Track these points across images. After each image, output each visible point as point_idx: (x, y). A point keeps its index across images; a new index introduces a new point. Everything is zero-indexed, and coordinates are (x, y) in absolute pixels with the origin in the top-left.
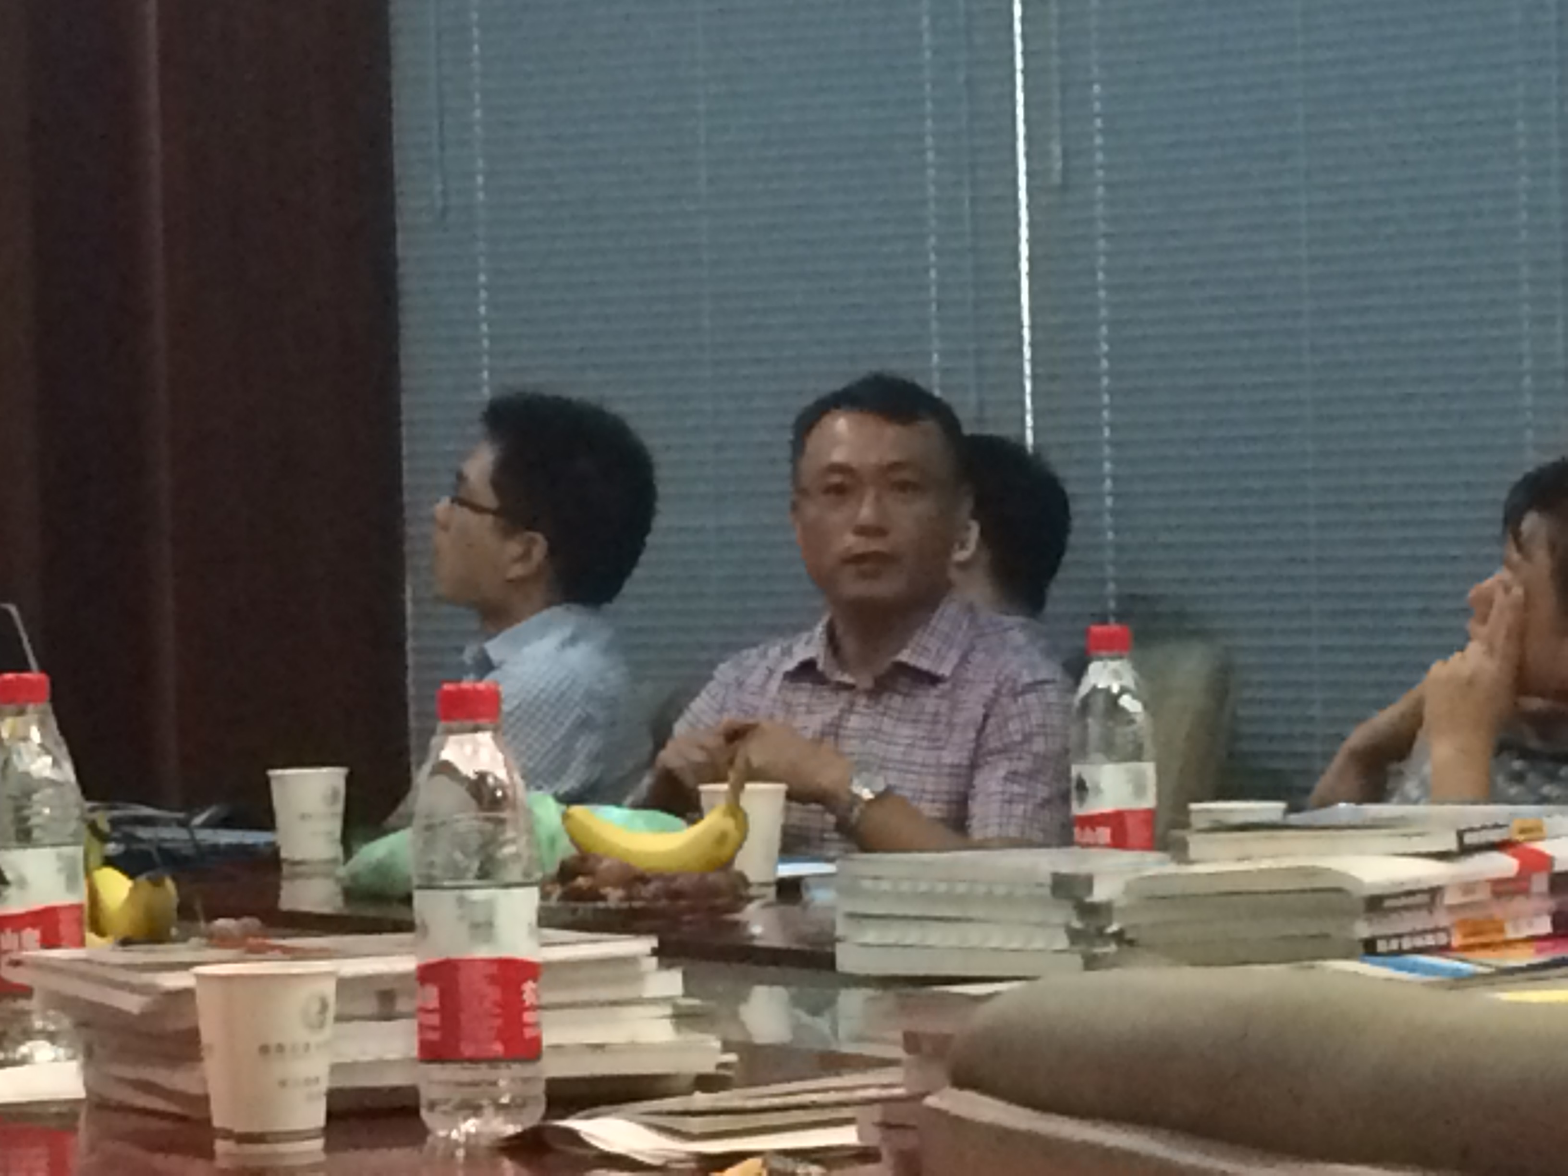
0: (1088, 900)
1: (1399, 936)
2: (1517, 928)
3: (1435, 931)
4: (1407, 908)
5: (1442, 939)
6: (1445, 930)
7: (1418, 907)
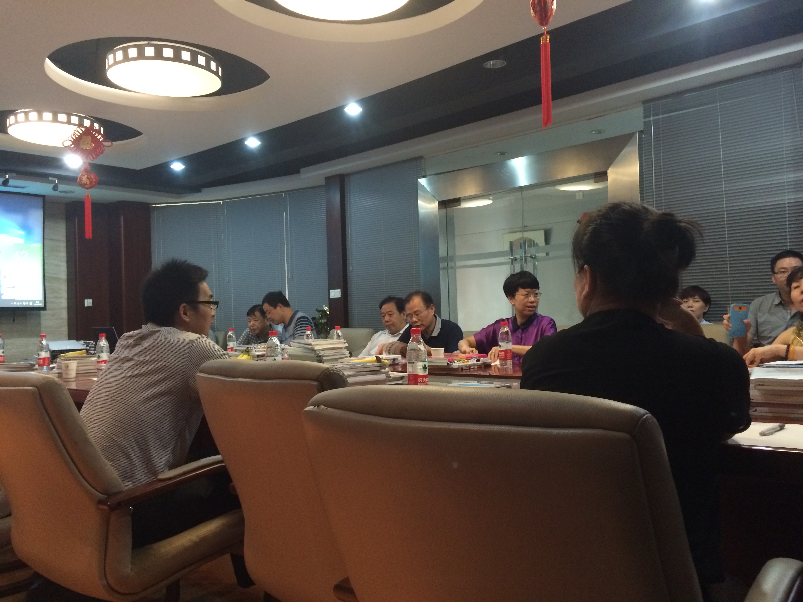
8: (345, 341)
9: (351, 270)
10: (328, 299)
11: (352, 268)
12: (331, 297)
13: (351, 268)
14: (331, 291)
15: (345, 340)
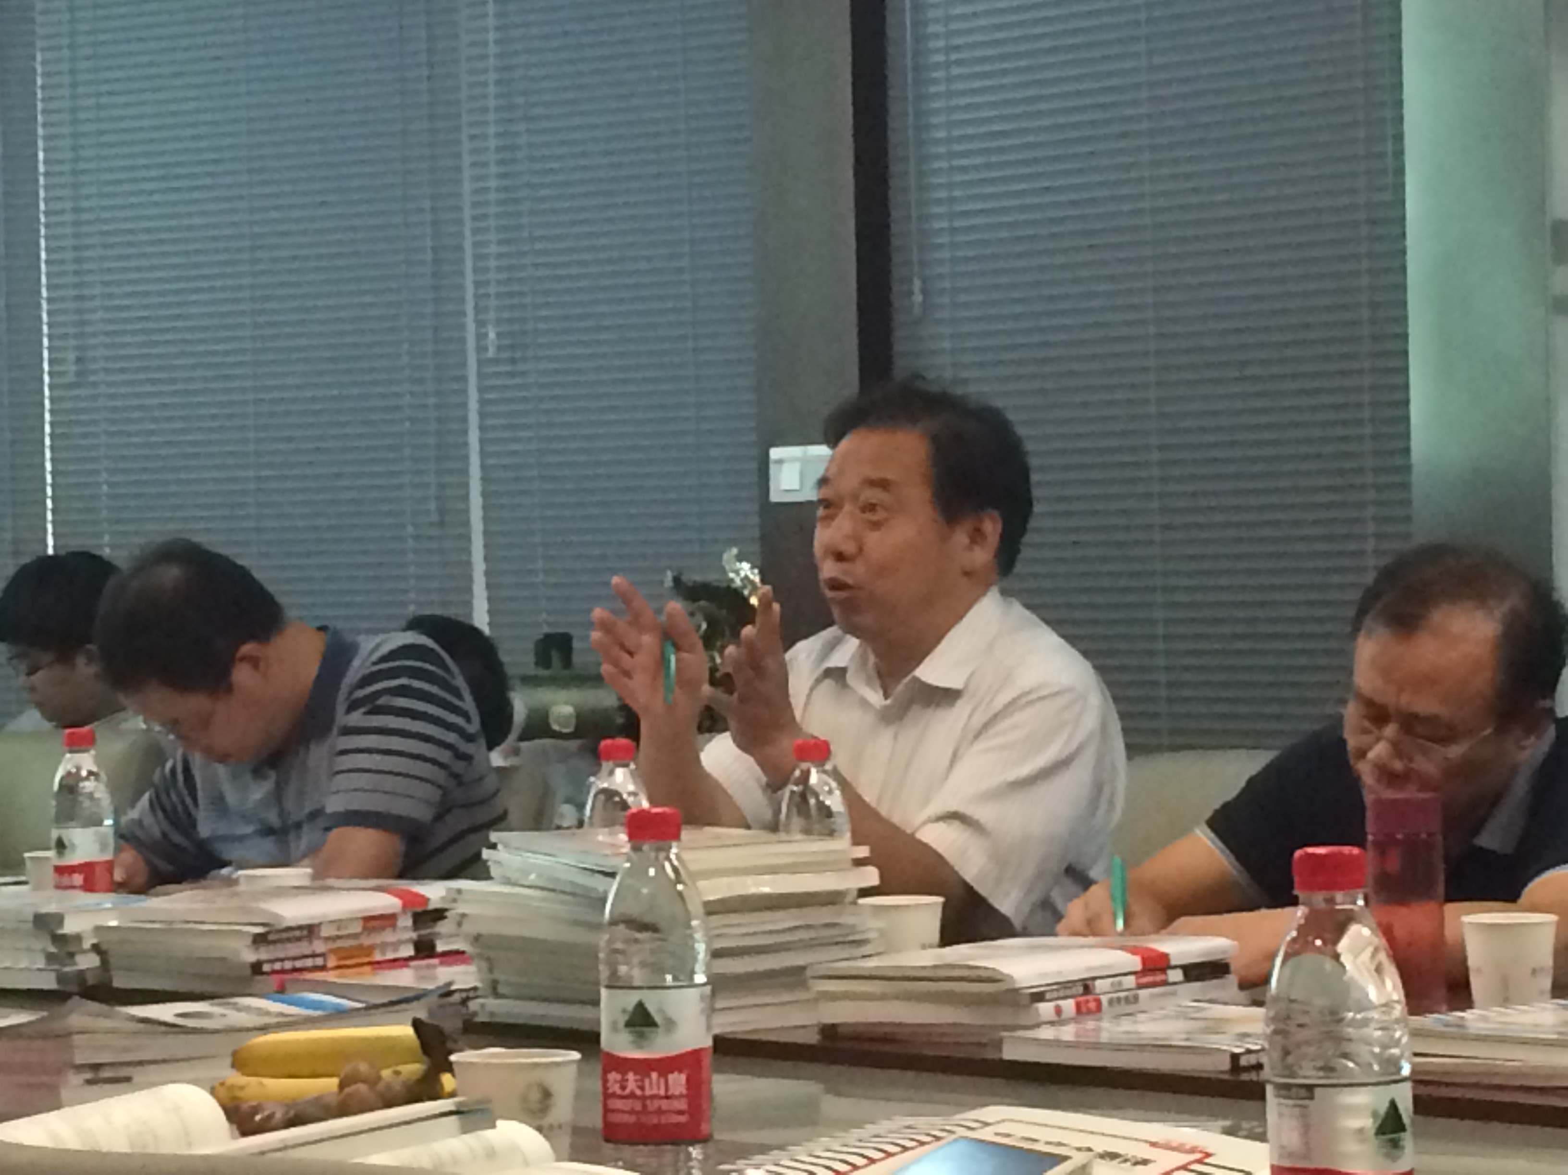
0: (60, 932)
1: (282, 960)
2: (383, 953)
3: (314, 956)
4: (289, 940)
5: (319, 961)
6: (322, 955)
7: (299, 939)
8: (863, 852)
9: (917, 311)
10: (756, 507)
11: (924, 292)
12: (774, 497)
13: (918, 298)
14: (775, 453)
15: (857, 841)
